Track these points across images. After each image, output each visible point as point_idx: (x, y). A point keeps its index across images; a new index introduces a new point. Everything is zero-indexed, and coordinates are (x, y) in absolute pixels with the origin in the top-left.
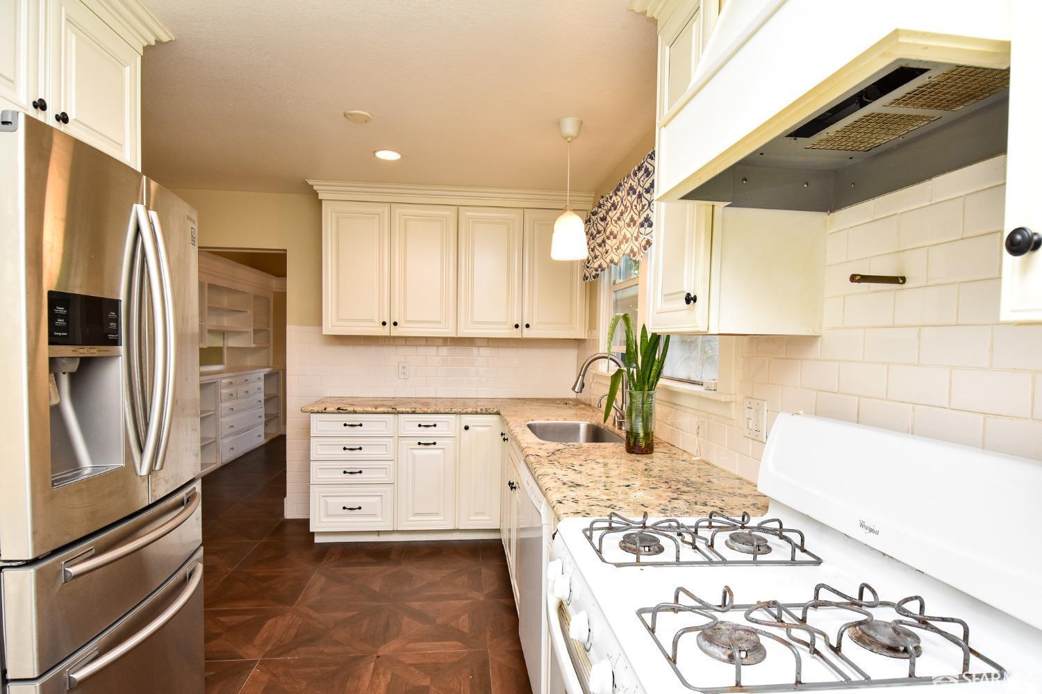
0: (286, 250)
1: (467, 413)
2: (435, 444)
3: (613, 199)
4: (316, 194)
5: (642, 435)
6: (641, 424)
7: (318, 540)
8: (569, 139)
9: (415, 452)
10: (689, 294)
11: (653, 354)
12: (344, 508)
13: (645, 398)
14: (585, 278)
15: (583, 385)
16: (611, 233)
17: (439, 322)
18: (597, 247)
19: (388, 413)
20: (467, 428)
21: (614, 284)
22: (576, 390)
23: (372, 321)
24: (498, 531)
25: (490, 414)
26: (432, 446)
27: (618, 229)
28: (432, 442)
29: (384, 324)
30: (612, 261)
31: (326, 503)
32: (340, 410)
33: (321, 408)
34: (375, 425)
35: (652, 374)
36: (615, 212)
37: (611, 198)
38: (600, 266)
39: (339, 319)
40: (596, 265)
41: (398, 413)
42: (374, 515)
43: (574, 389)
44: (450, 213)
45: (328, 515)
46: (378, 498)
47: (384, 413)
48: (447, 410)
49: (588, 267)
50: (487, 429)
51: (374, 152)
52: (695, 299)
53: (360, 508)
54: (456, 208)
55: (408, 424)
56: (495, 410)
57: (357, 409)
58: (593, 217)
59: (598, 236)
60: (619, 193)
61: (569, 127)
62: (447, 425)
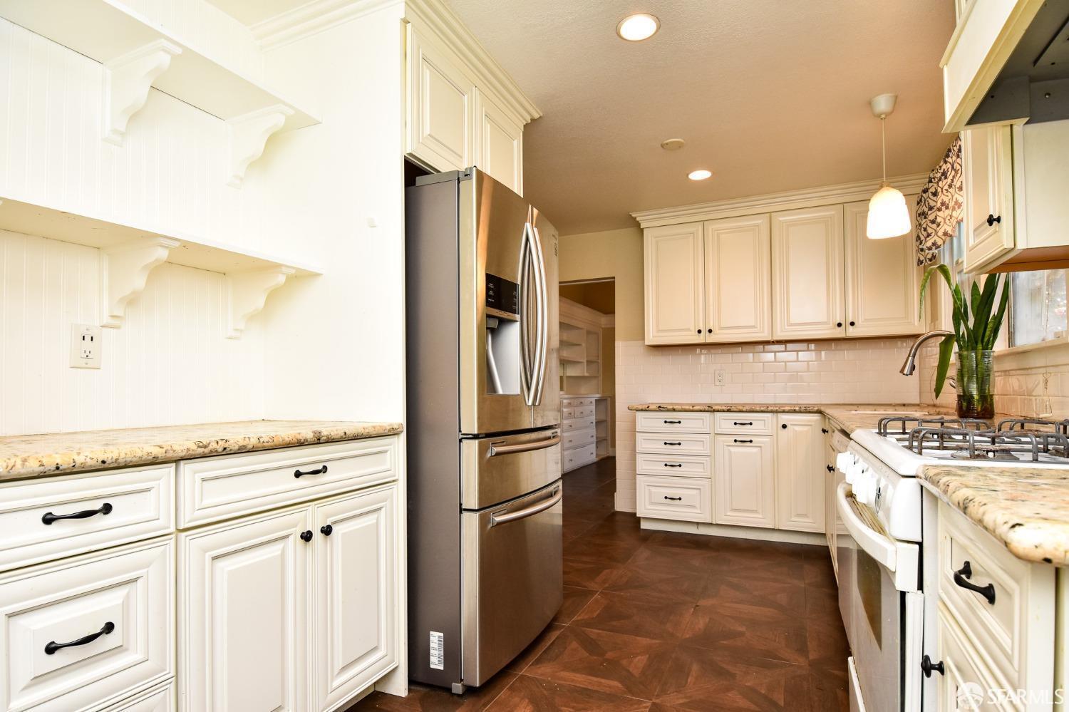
0: (614, 278)
1: (784, 412)
2: (751, 441)
3: (942, 168)
4: (638, 224)
5: (976, 397)
6: (975, 386)
7: (644, 525)
8: (883, 116)
9: (732, 449)
10: (991, 216)
11: (986, 309)
12: (666, 498)
13: (979, 357)
14: (920, 262)
15: (913, 368)
16: (943, 204)
17: (754, 327)
18: (930, 225)
19: (704, 411)
20: (784, 426)
21: (957, 262)
22: (905, 372)
23: (689, 330)
24: (823, 535)
25: (810, 412)
26: (749, 444)
27: (950, 197)
28: (749, 440)
29: (699, 332)
30: (945, 234)
31: (650, 493)
32: (661, 409)
33: (644, 407)
34: (692, 422)
35: (988, 333)
36: (945, 181)
37: (940, 167)
38: (934, 244)
39: (659, 331)
40: (929, 244)
41: (714, 411)
42: (693, 507)
43: (902, 371)
44: (761, 221)
45: (652, 503)
46: (695, 492)
47: (701, 411)
48: (762, 409)
49: (922, 250)
50: (806, 428)
51: (688, 175)
52: (998, 220)
53: (680, 499)
54: (768, 215)
55: (725, 422)
56: (816, 409)
57: (675, 407)
58: (924, 195)
59: (929, 212)
60: (949, 160)
61: (883, 103)
62: (763, 424)
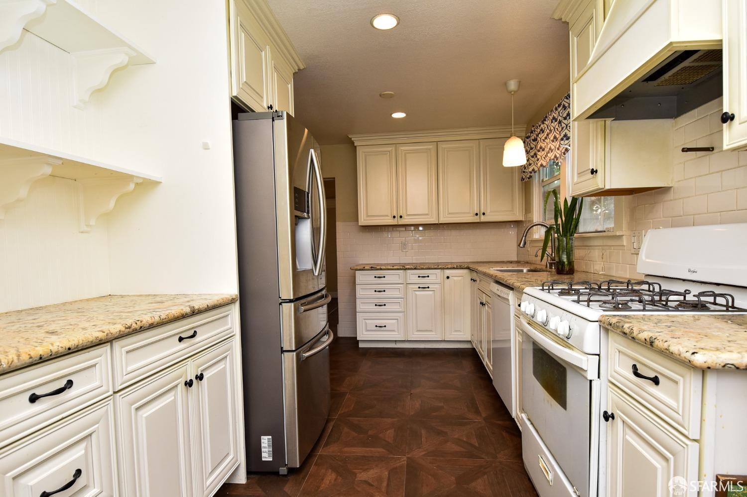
0: (334, 178)
1: (448, 269)
2: (428, 287)
3: (541, 126)
4: (353, 143)
5: (566, 263)
6: (565, 256)
7: (361, 345)
8: (512, 93)
9: (417, 293)
10: (593, 169)
11: (572, 214)
12: (376, 326)
13: (568, 241)
14: (523, 179)
15: (525, 243)
16: (541, 148)
17: (427, 214)
18: (531, 158)
19: (400, 269)
20: (448, 278)
21: (543, 181)
22: (521, 246)
23: (387, 216)
24: (470, 342)
25: (462, 268)
26: (427, 289)
27: (546, 144)
28: (427, 286)
29: (394, 217)
30: (542, 165)
31: (366, 323)
32: (372, 269)
33: (361, 267)
34: (392, 277)
35: (572, 227)
36: (542, 135)
37: (540, 126)
38: (533, 170)
39: (368, 216)
40: (530, 170)
41: (406, 269)
42: (394, 331)
43: (519, 245)
44: (431, 147)
45: (367, 331)
46: (396, 321)
47: (398, 269)
48: (435, 267)
49: (524, 172)
50: (460, 278)
51: (391, 114)
52: (596, 171)
53: (385, 326)
54: (436, 143)
55: (413, 276)
56: (466, 266)
57: (382, 267)
58: (527, 140)
59: (531, 151)
60: (546, 122)
61: (513, 85)
62: (435, 276)
